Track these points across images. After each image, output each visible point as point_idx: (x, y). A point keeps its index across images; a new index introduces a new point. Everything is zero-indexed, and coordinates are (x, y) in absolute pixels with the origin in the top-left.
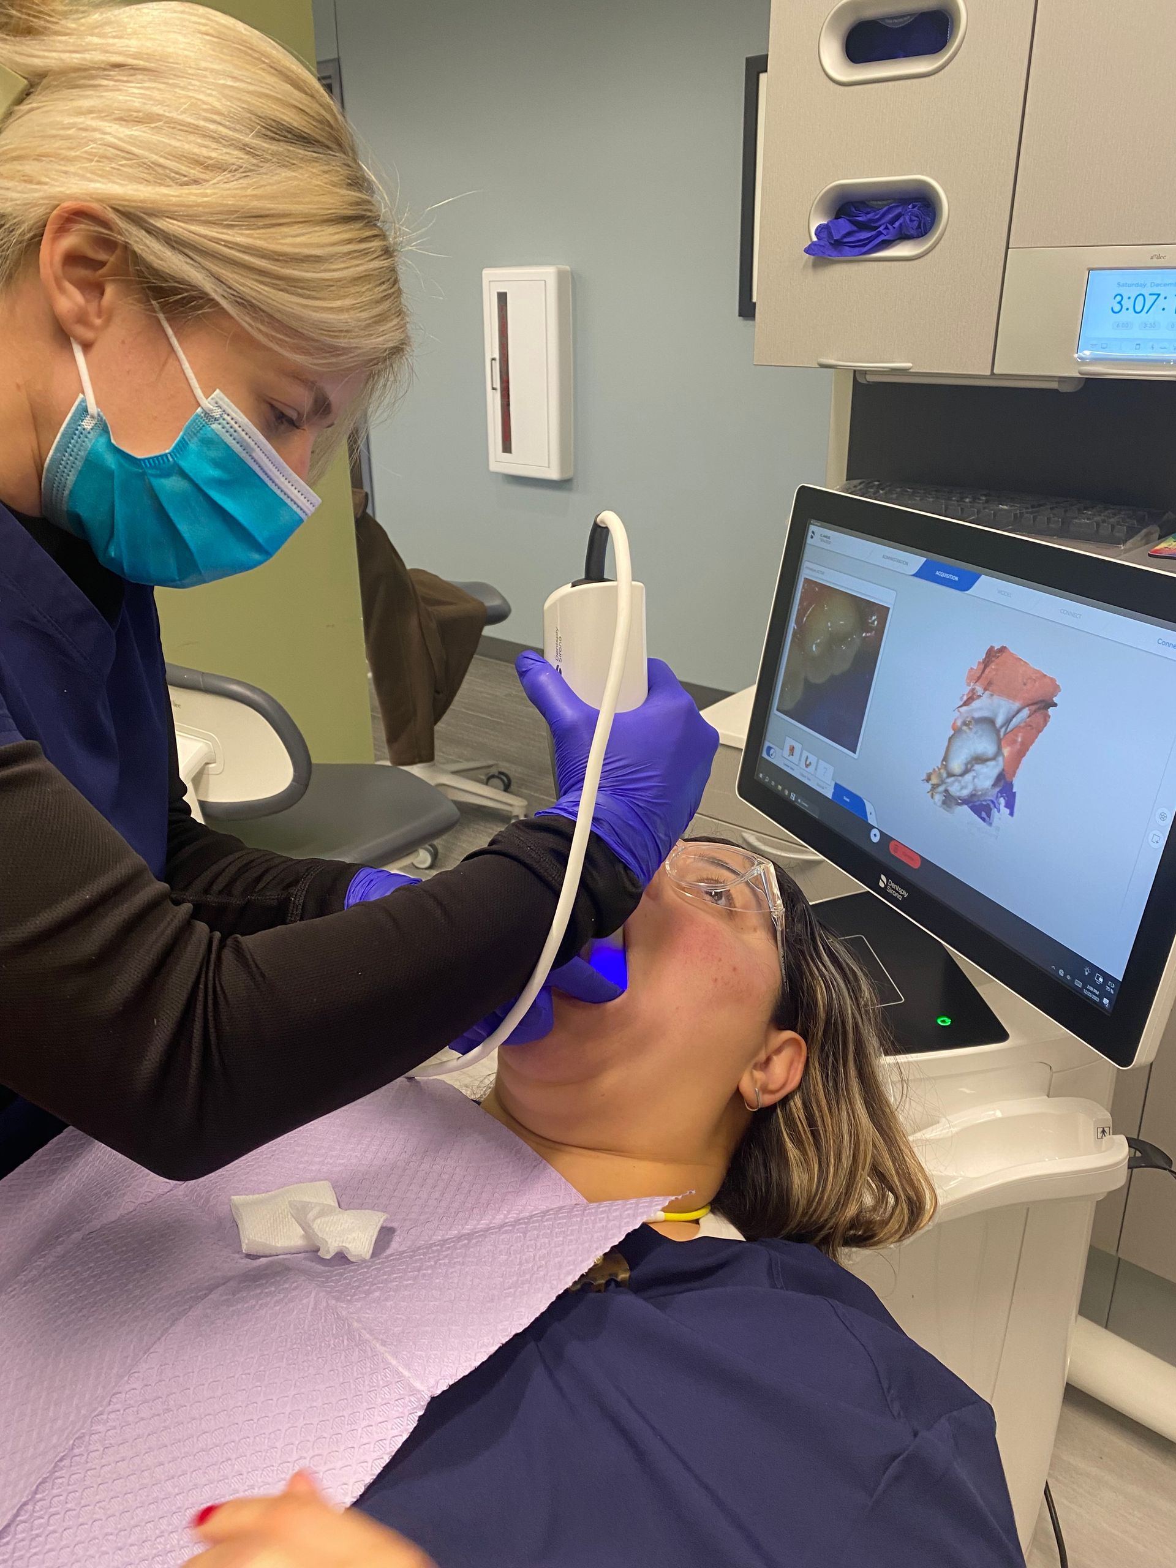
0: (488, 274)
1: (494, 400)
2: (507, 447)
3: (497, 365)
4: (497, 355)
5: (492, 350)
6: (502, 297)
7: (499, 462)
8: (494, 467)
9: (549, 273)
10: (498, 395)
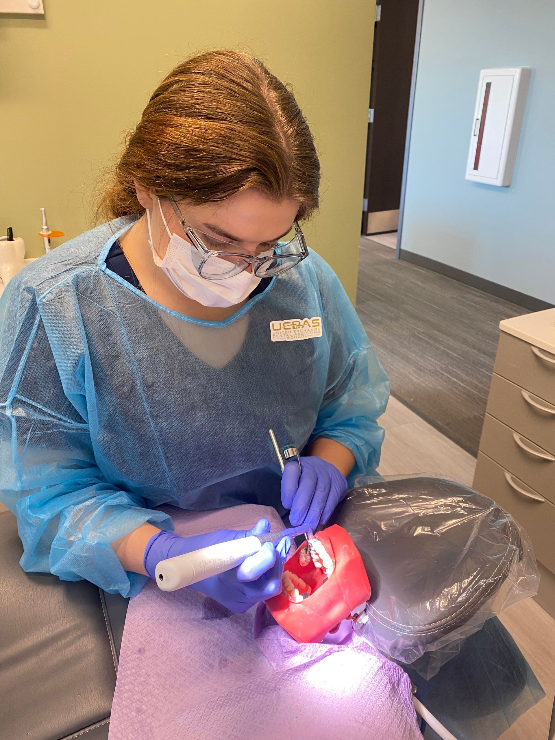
0: (483, 72)
1: (474, 141)
2: (476, 167)
3: (479, 122)
4: (480, 117)
5: (478, 114)
6: (489, 85)
7: (471, 175)
8: (468, 177)
9: (517, 72)
10: (476, 138)
